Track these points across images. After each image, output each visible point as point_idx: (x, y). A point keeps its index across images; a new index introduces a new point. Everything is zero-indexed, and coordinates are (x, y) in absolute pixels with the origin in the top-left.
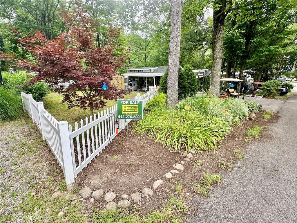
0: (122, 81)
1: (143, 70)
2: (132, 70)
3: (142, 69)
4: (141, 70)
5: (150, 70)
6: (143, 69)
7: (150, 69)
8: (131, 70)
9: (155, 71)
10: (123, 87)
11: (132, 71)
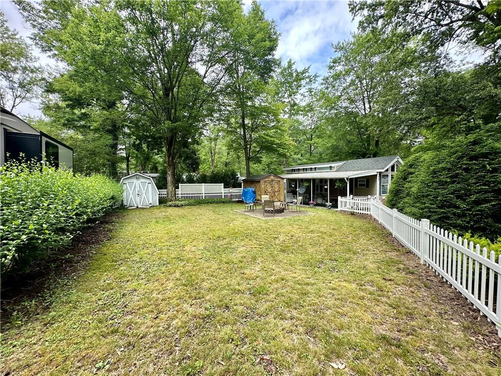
0: (281, 186)
1: (315, 168)
2: (294, 168)
3: (313, 167)
4: (311, 169)
5: (331, 167)
6: (316, 166)
7: (330, 165)
8: (292, 170)
9: (341, 169)
10: (281, 198)
11: (294, 170)
